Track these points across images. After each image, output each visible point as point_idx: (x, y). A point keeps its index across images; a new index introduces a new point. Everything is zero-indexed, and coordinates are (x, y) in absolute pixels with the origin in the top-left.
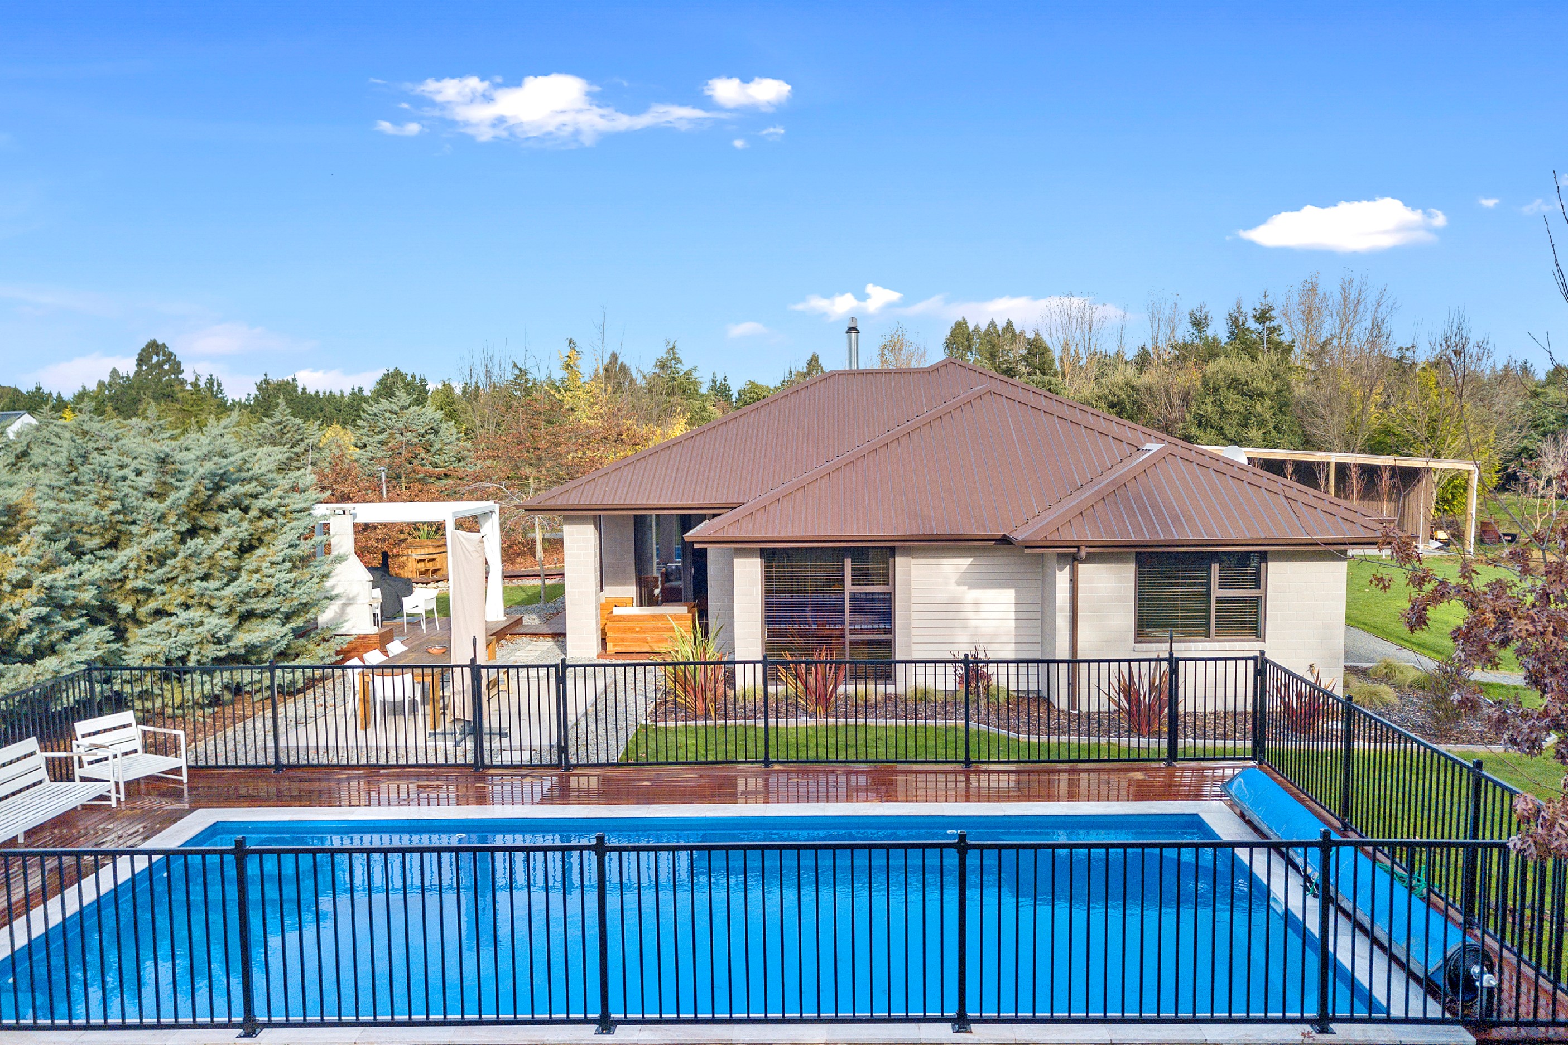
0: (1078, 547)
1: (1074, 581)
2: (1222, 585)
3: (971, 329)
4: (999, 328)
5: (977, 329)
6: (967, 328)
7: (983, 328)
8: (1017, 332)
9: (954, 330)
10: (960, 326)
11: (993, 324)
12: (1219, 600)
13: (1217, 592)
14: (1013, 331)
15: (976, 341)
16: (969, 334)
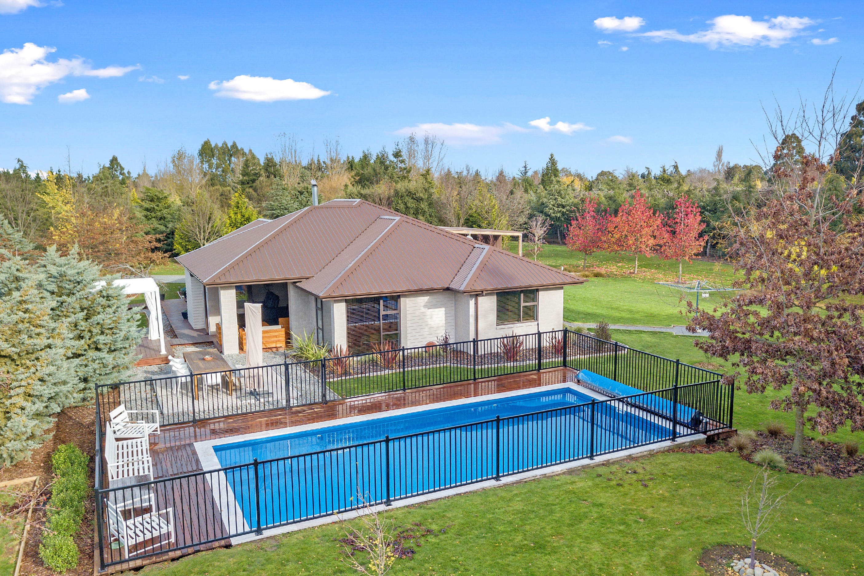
0: (482, 292)
1: (476, 304)
2: (525, 301)
3: (213, 146)
4: (229, 146)
5: (216, 145)
6: (211, 145)
7: (220, 145)
8: (239, 149)
9: (203, 146)
10: (206, 145)
11: (225, 144)
12: (525, 307)
13: (523, 304)
14: (237, 148)
15: (216, 152)
16: (212, 149)
